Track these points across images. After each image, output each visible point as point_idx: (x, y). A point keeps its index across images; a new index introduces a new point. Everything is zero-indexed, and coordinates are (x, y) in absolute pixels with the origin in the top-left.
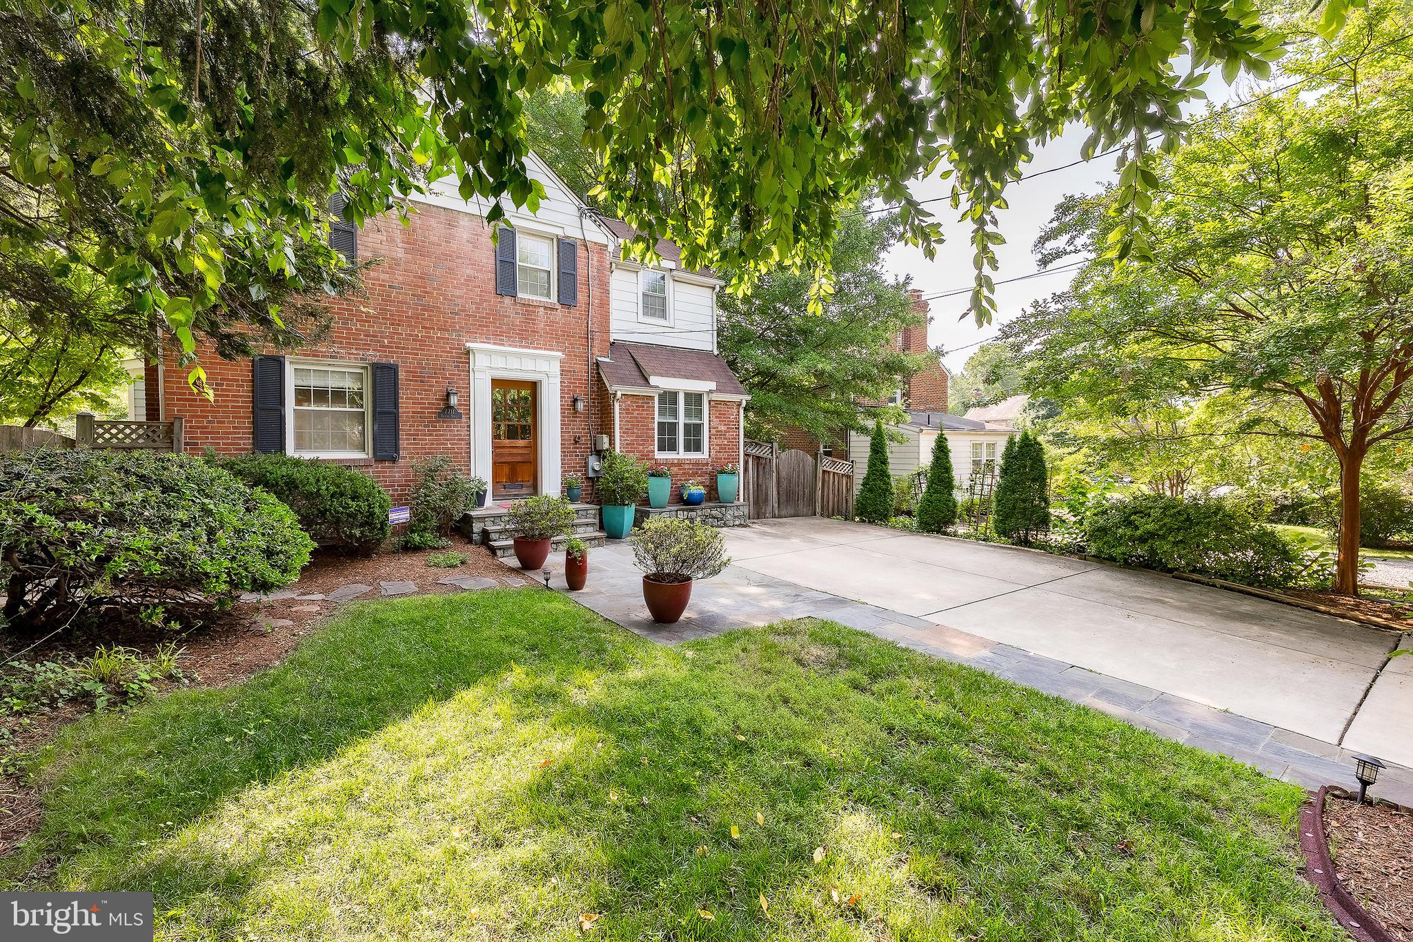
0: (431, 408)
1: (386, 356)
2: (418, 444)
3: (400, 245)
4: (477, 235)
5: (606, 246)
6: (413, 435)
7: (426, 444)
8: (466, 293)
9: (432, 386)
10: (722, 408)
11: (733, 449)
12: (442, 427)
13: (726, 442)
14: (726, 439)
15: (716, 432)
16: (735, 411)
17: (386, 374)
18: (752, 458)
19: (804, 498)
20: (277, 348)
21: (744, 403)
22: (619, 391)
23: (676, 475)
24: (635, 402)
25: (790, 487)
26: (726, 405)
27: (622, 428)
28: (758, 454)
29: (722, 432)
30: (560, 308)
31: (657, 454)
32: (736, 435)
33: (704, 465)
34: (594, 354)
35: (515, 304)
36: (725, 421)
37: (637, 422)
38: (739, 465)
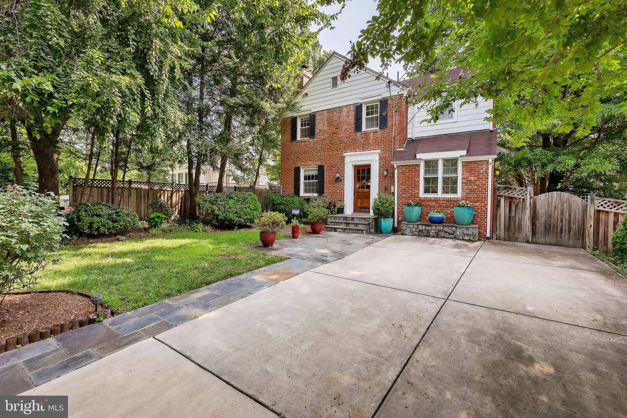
0: (333, 179)
1: (322, 163)
2: (329, 191)
3: (326, 125)
4: (348, 112)
5: (403, 94)
6: (328, 188)
7: (331, 191)
8: (344, 135)
9: (334, 171)
10: (473, 166)
11: (482, 191)
12: (336, 185)
13: (476, 187)
14: (476, 185)
15: (466, 181)
16: (485, 167)
17: (321, 168)
18: (503, 198)
19: (569, 232)
20: (299, 165)
21: (490, 161)
22: (395, 164)
23: (434, 206)
24: (407, 169)
25: (550, 221)
26: (476, 163)
27: (399, 182)
28: (511, 195)
29: (472, 181)
30: (379, 130)
31: (422, 194)
32: (485, 183)
33: (455, 201)
34: (395, 148)
35: (361, 134)
36: (475, 174)
37: (408, 178)
38: (487, 202)
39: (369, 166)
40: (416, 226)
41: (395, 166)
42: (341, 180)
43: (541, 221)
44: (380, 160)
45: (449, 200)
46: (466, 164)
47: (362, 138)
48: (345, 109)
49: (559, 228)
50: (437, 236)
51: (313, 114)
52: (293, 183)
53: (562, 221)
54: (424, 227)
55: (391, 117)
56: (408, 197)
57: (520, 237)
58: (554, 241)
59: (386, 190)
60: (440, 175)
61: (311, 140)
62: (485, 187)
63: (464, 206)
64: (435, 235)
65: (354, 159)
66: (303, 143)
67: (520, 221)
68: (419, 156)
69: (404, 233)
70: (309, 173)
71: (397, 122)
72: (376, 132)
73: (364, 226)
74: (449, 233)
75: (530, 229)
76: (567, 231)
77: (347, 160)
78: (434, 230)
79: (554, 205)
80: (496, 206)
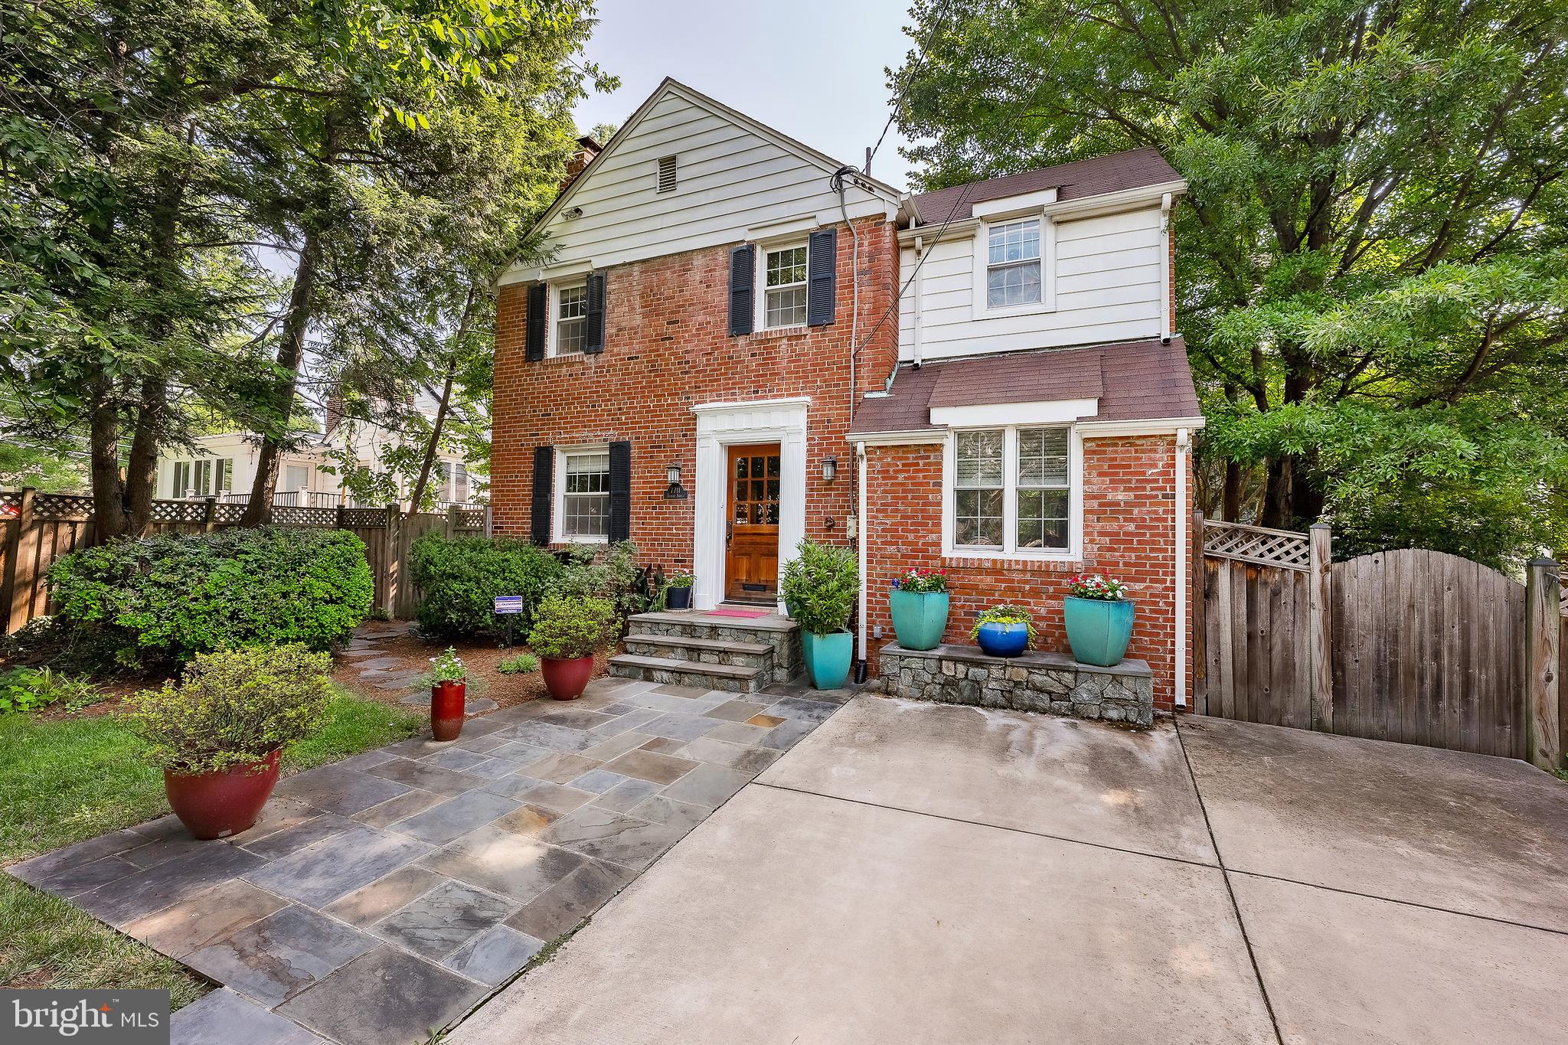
0: (659, 488)
1: (623, 434)
2: (645, 529)
3: (638, 311)
4: (710, 271)
5: (884, 215)
6: (641, 518)
7: (653, 529)
8: (696, 346)
9: (661, 461)
10: (1120, 453)
11: (1154, 542)
12: (668, 508)
13: (1131, 527)
14: (1132, 520)
15: (1100, 505)
16: (1161, 457)
17: (619, 453)
18: (1227, 566)
19: (1466, 693)
20: (549, 439)
21: (1183, 437)
22: (861, 441)
23: (991, 591)
24: (900, 459)
25: (1395, 653)
26: (1132, 444)
27: (874, 504)
28: (1252, 557)
29: (1119, 504)
30: (809, 332)
31: (950, 550)
32: (1166, 512)
33: (1063, 575)
34: (861, 389)
35: (751, 344)
36: (1130, 481)
37: (904, 491)
38: (1173, 582)
39: (776, 447)
40: (933, 664)
41: (860, 448)
42: (685, 494)
43: (1364, 650)
44: (809, 428)
45: (1043, 571)
46: (1097, 447)
47: (753, 355)
48: (699, 261)
49: (1428, 681)
50: (1009, 702)
51: (599, 274)
52: (528, 500)
53: (1437, 655)
54: (961, 668)
55: (846, 287)
56: (903, 556)
57: (1291, 708)
58: (1410, 727)
59: (829, 528)
60: (1011, 483)
61: (590, 360)
62: (1165, 528)
63: (1102, 598)
64: (1001, 700)
65: (724, 423)
66: (564, 370)
67: (1288, 648)
68: (938, 416)
69: (893, 687)
70: (581, 470)
71: (867, 307)
72: (798, 337)
73: (751, 659)
74: (1050, 693)
75: (1326, 680)
76: (1458, 690)
77: (704, 426)
78: (996, 680)
79: (1405, 594)
80: (1204, 593)
